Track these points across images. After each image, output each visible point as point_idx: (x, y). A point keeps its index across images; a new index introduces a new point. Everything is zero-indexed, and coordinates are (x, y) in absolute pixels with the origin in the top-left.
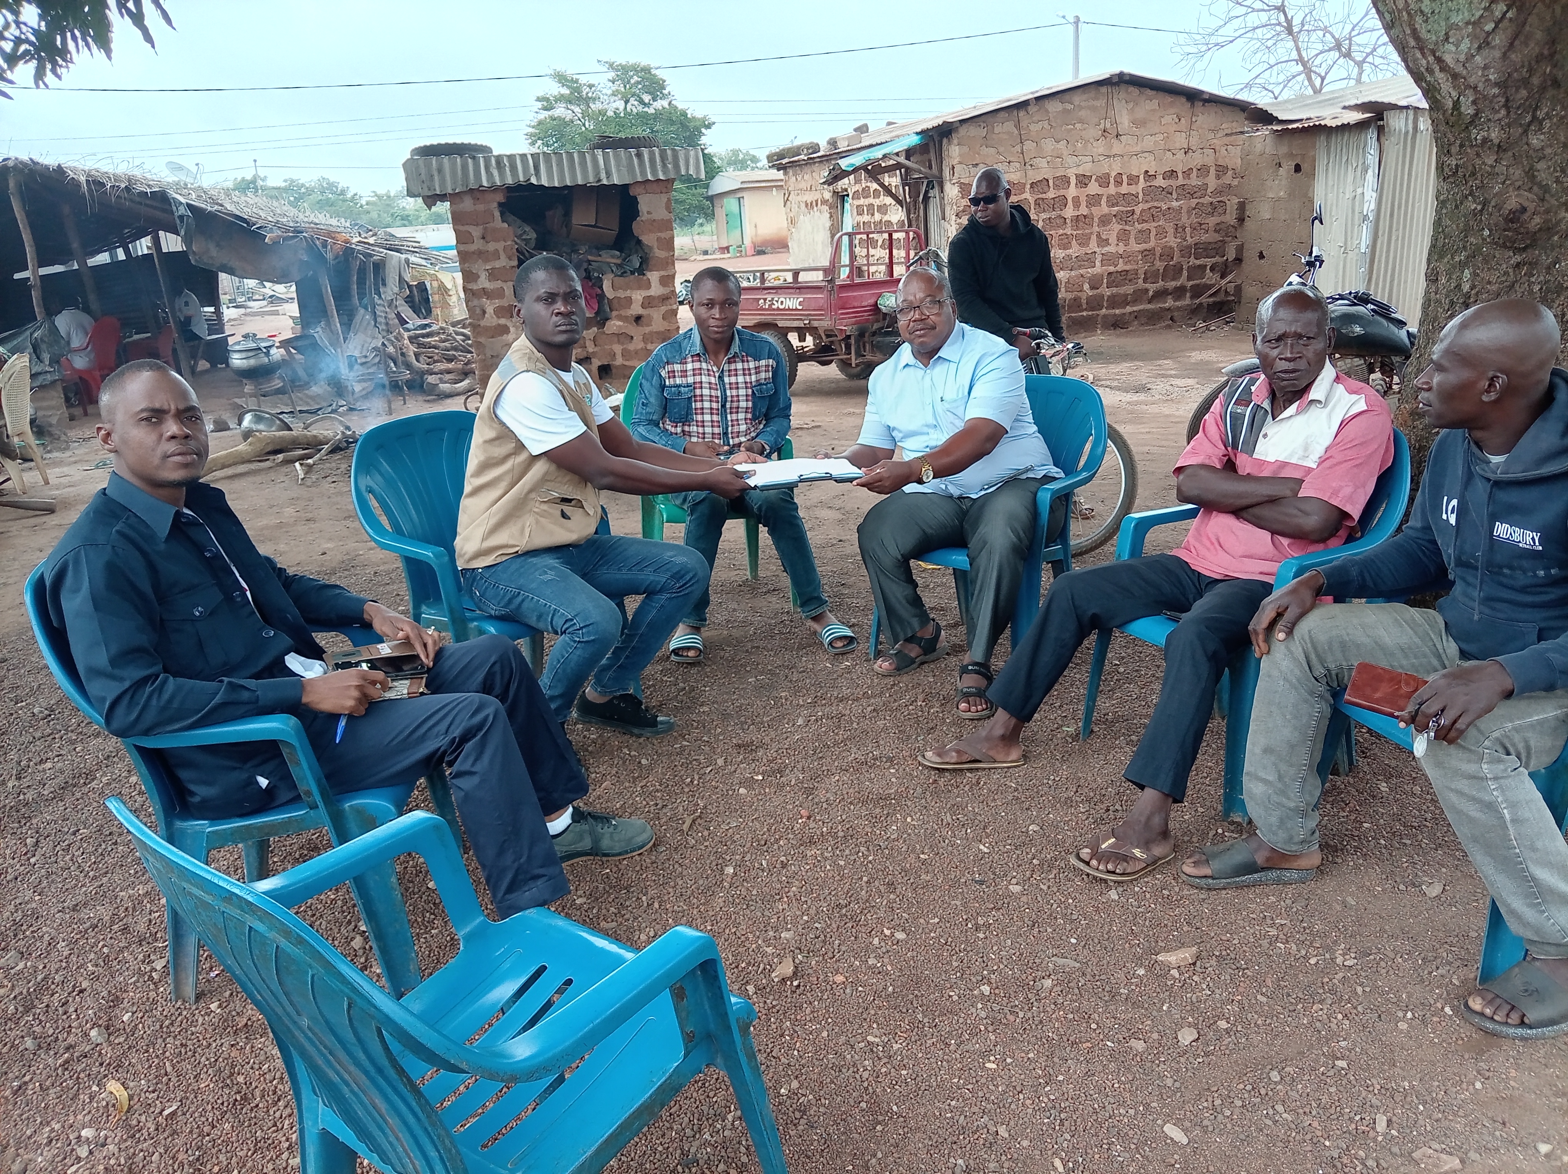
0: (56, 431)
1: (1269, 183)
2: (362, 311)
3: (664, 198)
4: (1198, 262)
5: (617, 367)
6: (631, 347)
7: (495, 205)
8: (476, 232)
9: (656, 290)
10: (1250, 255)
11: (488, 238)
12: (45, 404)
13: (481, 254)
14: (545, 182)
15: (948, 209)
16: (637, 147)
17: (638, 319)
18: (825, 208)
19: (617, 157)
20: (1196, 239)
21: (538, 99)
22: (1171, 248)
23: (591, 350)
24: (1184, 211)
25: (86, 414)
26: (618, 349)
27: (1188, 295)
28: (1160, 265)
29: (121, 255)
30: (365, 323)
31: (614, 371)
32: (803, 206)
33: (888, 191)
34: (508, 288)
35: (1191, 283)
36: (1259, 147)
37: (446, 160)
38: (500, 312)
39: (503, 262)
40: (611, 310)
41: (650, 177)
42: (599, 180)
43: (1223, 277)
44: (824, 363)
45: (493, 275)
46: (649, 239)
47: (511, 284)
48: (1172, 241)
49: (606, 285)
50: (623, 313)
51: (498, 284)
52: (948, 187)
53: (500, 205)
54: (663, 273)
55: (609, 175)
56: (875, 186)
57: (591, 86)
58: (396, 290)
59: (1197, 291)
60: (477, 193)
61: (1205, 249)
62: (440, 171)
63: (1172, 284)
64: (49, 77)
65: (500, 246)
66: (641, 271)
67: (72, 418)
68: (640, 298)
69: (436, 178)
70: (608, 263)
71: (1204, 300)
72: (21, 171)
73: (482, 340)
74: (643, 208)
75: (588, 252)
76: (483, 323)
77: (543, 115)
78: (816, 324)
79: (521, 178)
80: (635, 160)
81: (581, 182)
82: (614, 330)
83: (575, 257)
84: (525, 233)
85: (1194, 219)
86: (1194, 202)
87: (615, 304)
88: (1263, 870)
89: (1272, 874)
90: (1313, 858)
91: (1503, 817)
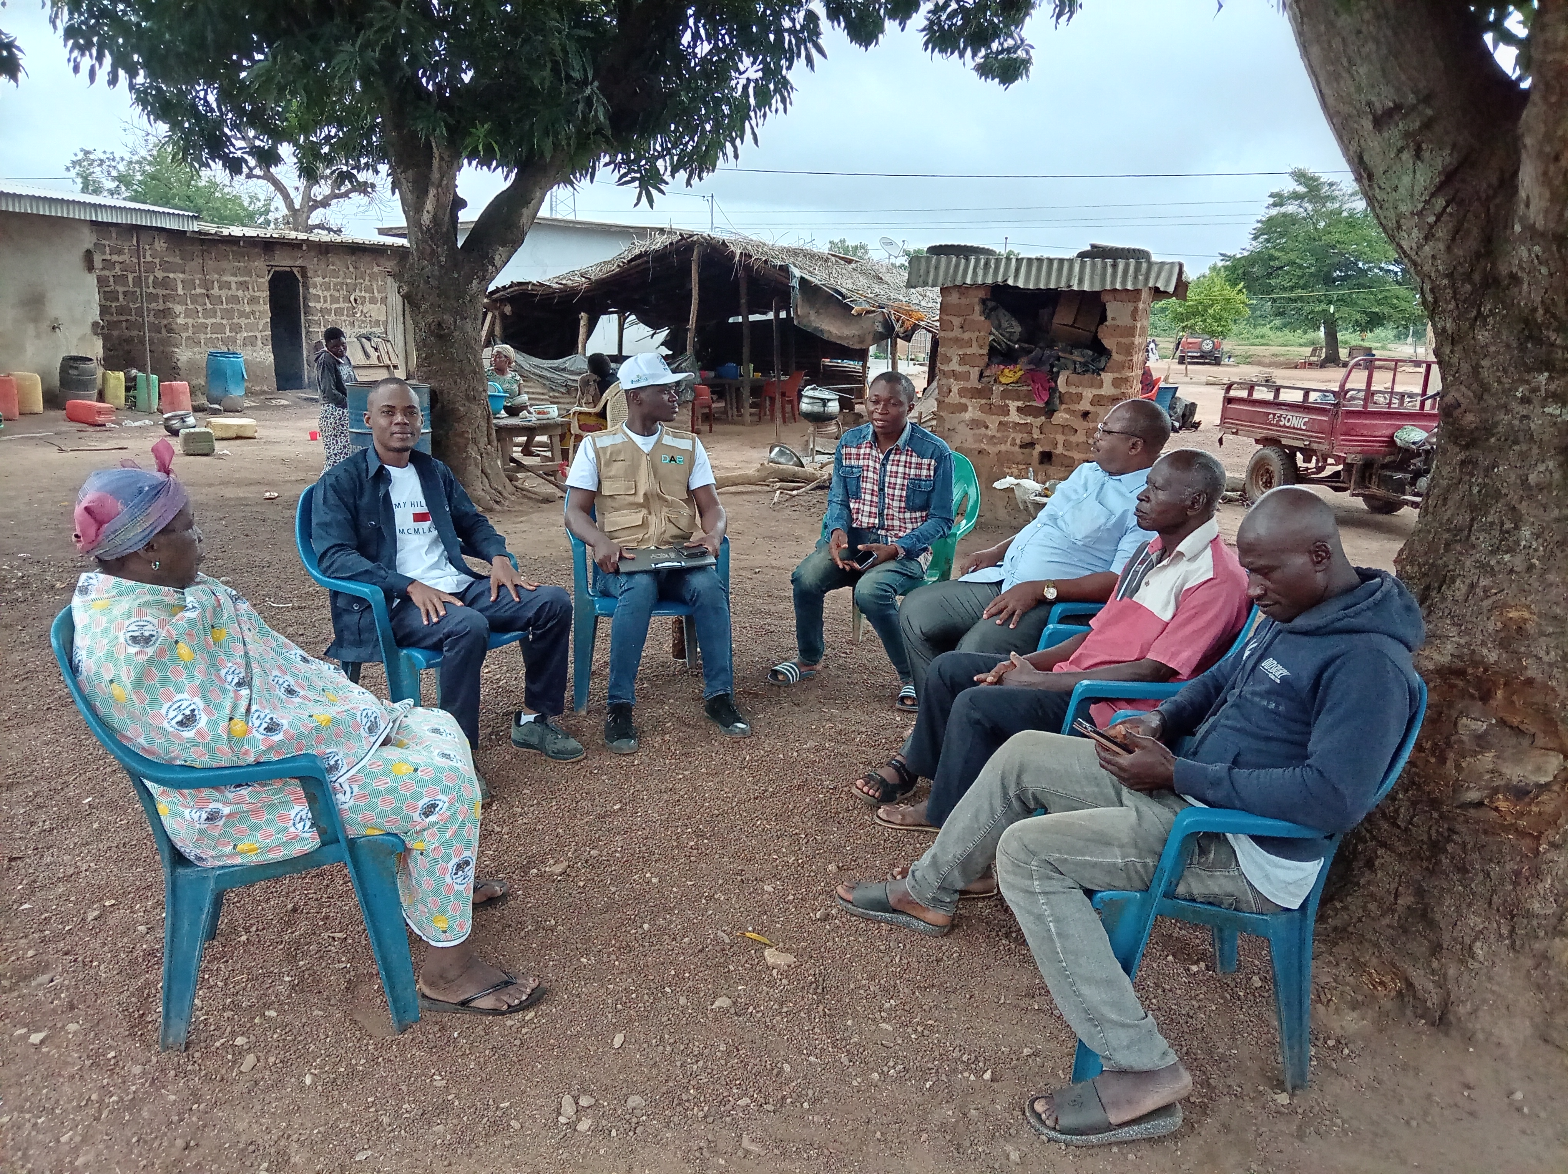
3: (1130, 307)
6: (1073, 439)
7: (977, 300)
8: (957, 321)
9: (1107, 389)
11: (966, 329)
13: (958, 341)
14: (1021, 284)
16: (1115, 259)
17: (1085, 415)
19: (1094, 265)
21: (1272, 195)
23: (1035, 437)
26: (1060, 439)
31: (1054, 458)
34: (975, 373)
37: (943, 258)
38: (962, 392)
39: (974, 349)
40: (1061, 403)
41: (1118, 286)
42: (1070, 286)
44: (1336, 489)
45: (963, 360)
46: (1109, 343)
47: (978, 369)
49: (1061, 380)
50: (1071, 407)
51: (967, 368)
53: (981, 299)
54: (1116, 375)
55: (1081, 281)
60: (962, 289)
62: (937, 268)
65: (974, 335)
66: (1098, 371)
68: (1090, 396)
69: (932, 274)
70: (1075, 362)
74: (1110, 314)
75: (1063, 351)
76: (946, 400)
77: (1274, 211)
78: (1315, 446)
79: (1000, 279)
80: (1109, 270)
81: (1052, 286)
82: (1061, 421)
83: (1047, 352)
84: (1011, 326)
87: (1067, 398)
88: (894, 911)
89: (903, 918)
90: (938, 916)
91: (1049, 930)
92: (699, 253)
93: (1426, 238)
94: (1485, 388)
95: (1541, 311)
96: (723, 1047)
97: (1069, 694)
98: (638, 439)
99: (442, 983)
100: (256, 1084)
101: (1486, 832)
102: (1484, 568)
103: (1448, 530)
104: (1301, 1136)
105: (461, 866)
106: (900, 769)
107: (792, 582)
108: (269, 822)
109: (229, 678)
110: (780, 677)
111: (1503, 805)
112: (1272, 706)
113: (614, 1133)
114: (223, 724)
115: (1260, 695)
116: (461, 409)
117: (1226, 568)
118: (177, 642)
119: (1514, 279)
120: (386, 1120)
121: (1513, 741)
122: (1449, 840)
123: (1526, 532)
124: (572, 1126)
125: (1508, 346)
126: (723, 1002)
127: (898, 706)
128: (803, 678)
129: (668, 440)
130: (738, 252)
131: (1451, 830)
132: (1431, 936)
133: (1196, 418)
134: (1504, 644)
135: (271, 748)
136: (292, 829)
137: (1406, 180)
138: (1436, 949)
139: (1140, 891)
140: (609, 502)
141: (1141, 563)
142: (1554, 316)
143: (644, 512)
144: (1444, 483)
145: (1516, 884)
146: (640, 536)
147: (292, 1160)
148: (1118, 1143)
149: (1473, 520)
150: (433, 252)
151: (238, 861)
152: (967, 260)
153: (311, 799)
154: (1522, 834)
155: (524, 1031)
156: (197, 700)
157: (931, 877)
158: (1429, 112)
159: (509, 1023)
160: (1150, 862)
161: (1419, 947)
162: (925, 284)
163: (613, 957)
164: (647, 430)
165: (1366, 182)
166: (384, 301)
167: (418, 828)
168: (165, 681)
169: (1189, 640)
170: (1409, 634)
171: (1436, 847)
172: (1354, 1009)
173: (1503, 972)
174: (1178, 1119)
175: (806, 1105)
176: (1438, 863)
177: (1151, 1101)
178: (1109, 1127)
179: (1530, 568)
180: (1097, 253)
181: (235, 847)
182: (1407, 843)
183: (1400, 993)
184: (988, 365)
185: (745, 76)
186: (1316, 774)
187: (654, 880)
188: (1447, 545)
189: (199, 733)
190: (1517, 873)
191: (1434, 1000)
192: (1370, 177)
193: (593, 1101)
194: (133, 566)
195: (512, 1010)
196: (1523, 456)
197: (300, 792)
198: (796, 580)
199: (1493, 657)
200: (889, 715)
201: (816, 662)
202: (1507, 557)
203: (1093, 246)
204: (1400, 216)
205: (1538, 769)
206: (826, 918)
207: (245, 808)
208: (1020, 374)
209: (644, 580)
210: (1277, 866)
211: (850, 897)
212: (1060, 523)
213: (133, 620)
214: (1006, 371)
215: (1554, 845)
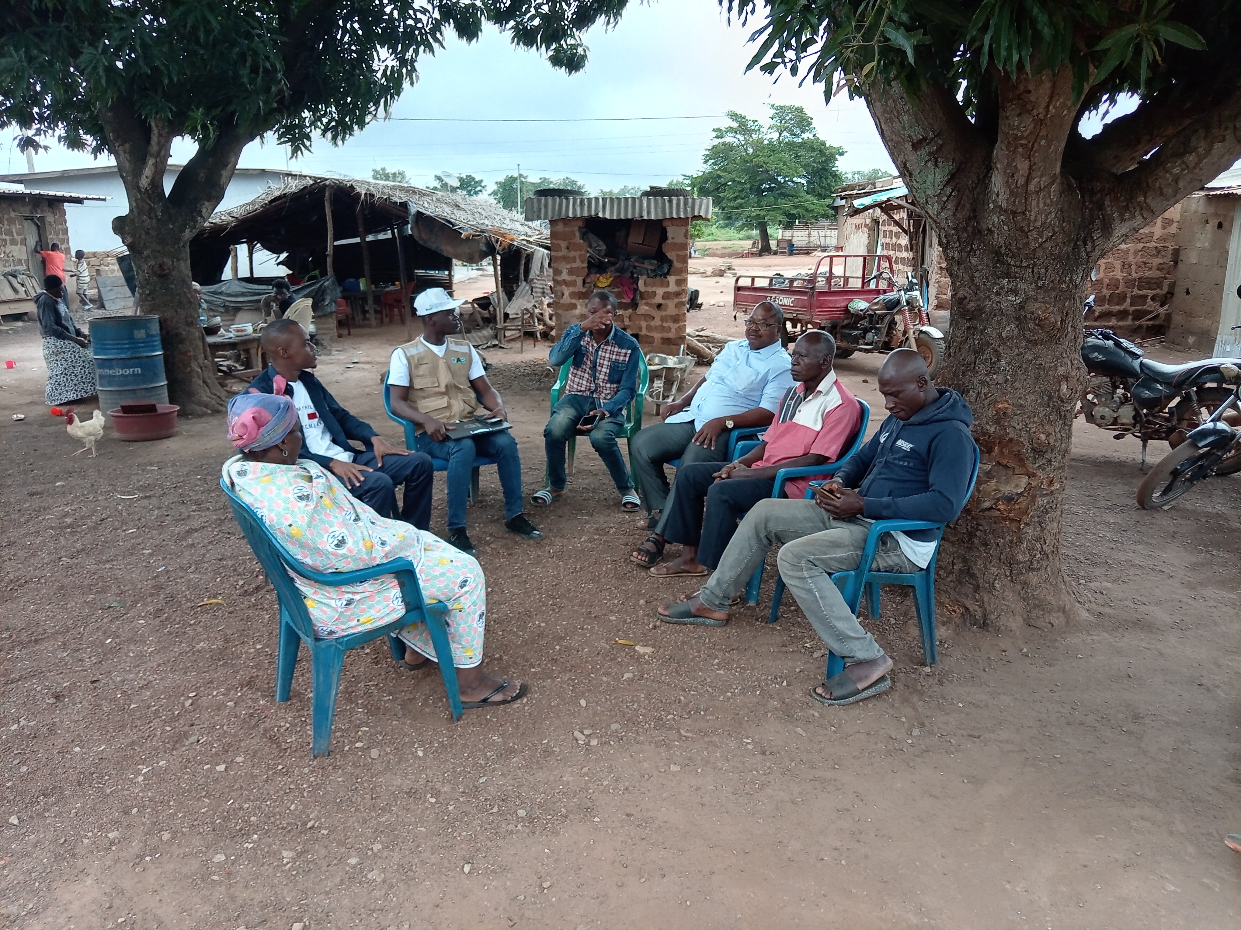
1: (1198, 235)
2: (524, 283)
3: (683, 229)
4: (1141, 293)
5: (643, 336)
6: (653, 324)
7: (577, 228)
8: (563, 244)
9: (672, 288)
10: (1179, 291)
11: (571, 249)
13: (565, 259)
14: (608, 216)
16: (670, 196)
17: (659, 306)
19: (656, 202)
20: (1140, 274)
22: (1117, 280)
23: (626, 323)
24: (1131, 252)
25: (349, 334)
26: (644, 324)
27: (1130, 317)
28: (1106, 292)
30: (525, 291)
33: (898, 224)
34: (579, 281)
35: (1133, 308)
36: (1194, 206)
37: (550, 199)
38: (573, 295)
39: (577, 264)
40: (642, 299)
41: (675, 216)
42: (643, 217)
43: (1162, 306)
45: (571, 272)
46: (671, 255)
47: (582, 278)
48: (1119, 274)
49: (641, 283)
50: (649, 301)
51: (573, 278)
53: (580, 228)
54: (678, 277)
55: (649, 213)
57: (755, 121)
58: (538, 273)
59: (1138, 315)
60: (566, 221)
61: (1148, 283)
62: (546, 206)
63: (1117, 308)
65: (576, 254)
66: (664, 275)
67: (340, 336)
68: (662, 293)
69: (543, 211)
70: (647, 269)
71: (1143, 322)
72: (332, 187)
73: (559, 312)
74: (670, 235)
75: (637, 261)
76: (561, 301)
77: (716, 142)
78: (800, 317)
79: (593, 213)
80: (667, 204)
81: (630, 217)
82: (643, 312)
83: (627, 263)
84: (599, 245)
85: (1139, 259)
86: (1140, 246)
87: (646, 295)
88: (695, 616)
89: (700, 620)
90: (721, 615)
91: (815, 596)
92: (330, 195)
93: (942, 208)
94: (978, 288)
95: (1004, 248)
96: (643, 696)
97: (773, 479)
98: (434, 348)
99: (469, 691)
100: (389, 762)
101: (995, 523)
102: (984, 383)
103: (963, 365)
104: (941, 683)
105: (481, 616)
106: (656, 542)
107: (545, 436)
108: (379, 602)
109: (348, 517)
110: (540, 501)
111: (1002, 507)
112: (906, 464)
113: (612, 743)
114: (361, 543)
115: (899, 459)
116: (184, 333)
117: (848, 397)
118: (321, 497)
119: (989, 230)
120: (482, 762)
121: (1004, 473)
122: (977, 530)
123: (1003, 362)
124: (587, 744)
125: (987, 265)
126: (627, 676)
127: (623, 508)
128: (555, 499)
129: (453, 347)
130: (363, 192)
131: (978, 524)
132: (974, 582)
133: (699, 301)
134: (998, 422)
135: (386, 556)
136: (392, 605)
137: (930, 178)
138: (977, 588)
139: (854, 570)
140: (420, 394)
141: (792, 399)
142: (1010, 250)
143: (446, 398)
144: (958, 340)
145: (1011, 547)
146: (448, 414)
147: (442, 791)
148: (861, 700)
149: (976, 358)
150: (151, 209)
151: (360, 629)
152: (567, 199)
153: (402, 585)
154: (1012, 520)
155: (527, 708)
156: (344, 530)
157: (718, 592)
158: (940, 142)
159: (516, 706)
160: (859, 553)
161: (968, 589)
162: (539, 218)
163: (549, 665)
164: (439, 342)
165: (908, 178)
166: (24, 242)
167: (457, 596)
168: (322, 521)
169: (833, 440)
170: (967, 419)
171: (971, 535)
172: (944, 625)
173: (1009, 594)
174: (888, 683)
175: (702, 713)
176: (973, 543)
177: (875, 676)
178: (858, 692)
179: (1006, 381)
180: (655, 192)
181: (358, 621)
182: (956, 535)
183: (962, 614)
184: (588, 275)
185: (384, 64)
186: (938, 494)
187: (543, 625)
188: (963, 372)
189: (350, 551)
190: (1011, 542)
191: (979, 614)
192: (911, 175)
193: (591, 731)
194: (271, 454)
195: (514, 699)
196: (999, 322)
197: (396, 582)
198: (547, 434)
199: (992, 430)
200: (621, 515)
201: (562, 488)
202: (995, 376)
203: (651, 188)
204: (928, 197)
205: (1017, 486)
206: (655, 627)
207: (367, 594)
208: (611, 279)
209: (469, 443)
210: (918, 546)
211: (667, 613)
212: (726, 381)
213: (294, 486)
214: (601, 278)
215: (1027, 524)
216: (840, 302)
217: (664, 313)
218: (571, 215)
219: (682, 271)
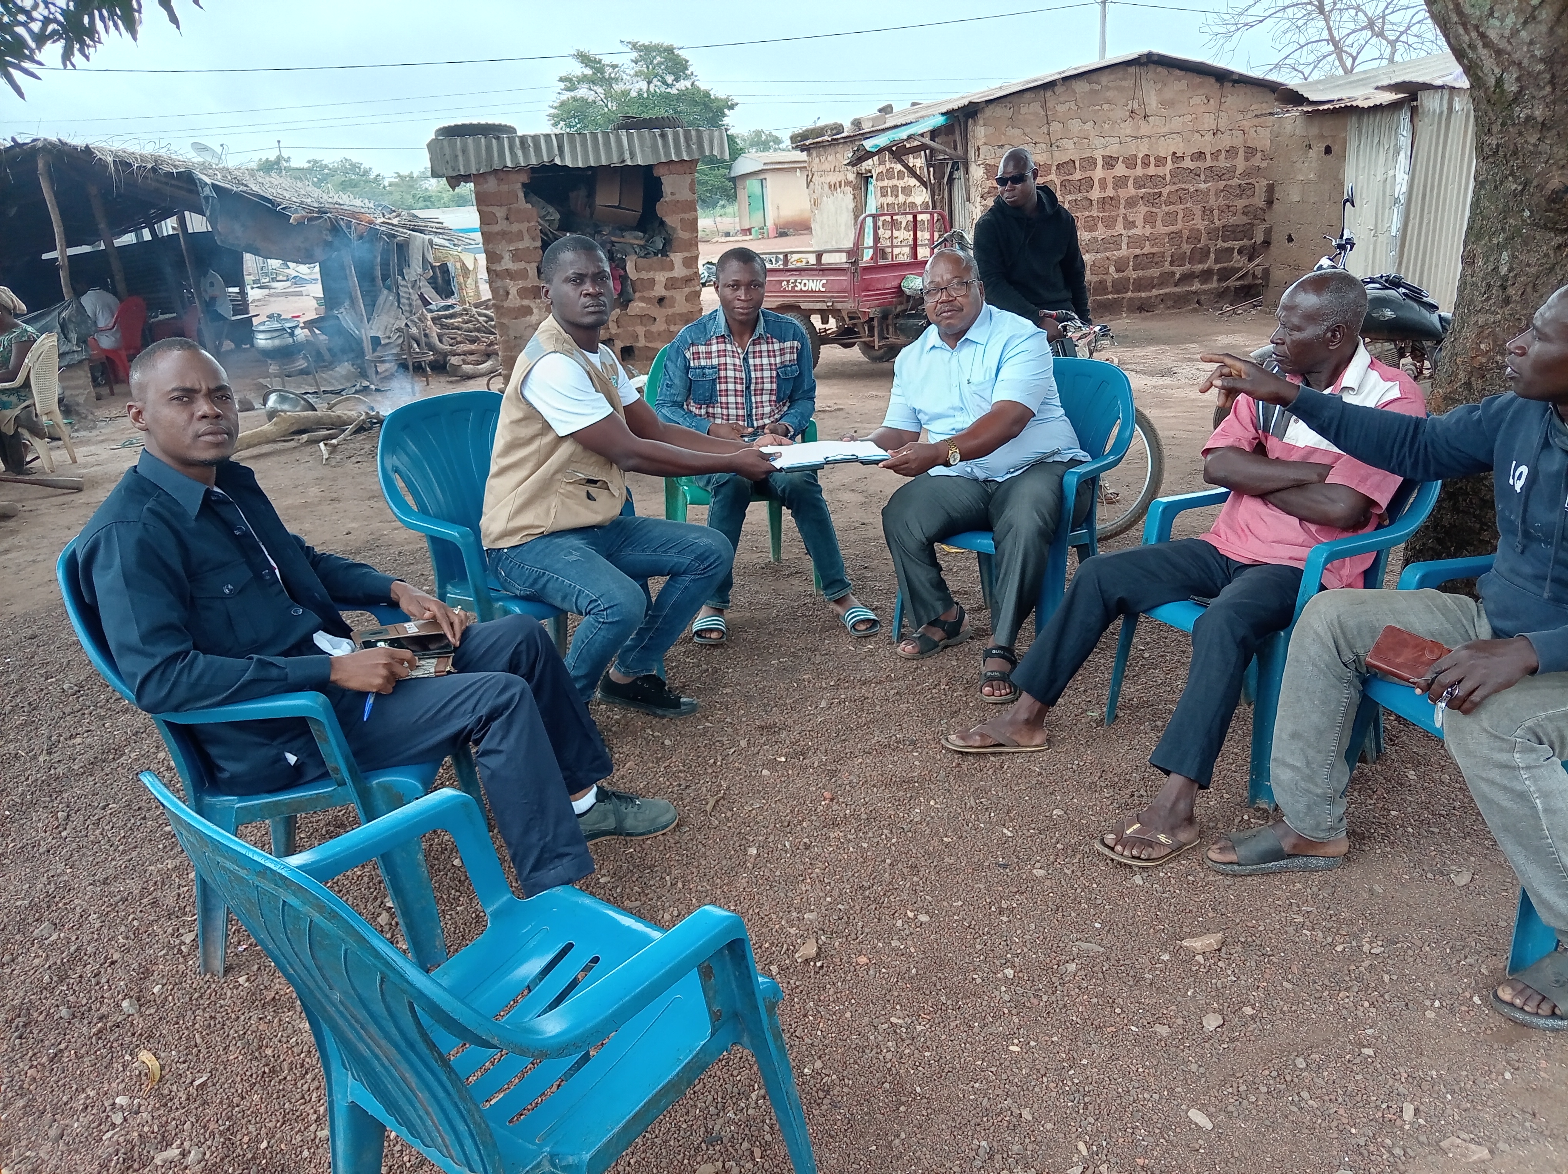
0: (83, 410)
1: (1298, 165)
2: (386, 292)
3: (688, 179)
4: (1226, 245)
5: (639, 349)
6: (654, 328)
7: (519, 185)
8: (500, 212)
9: (679, 271)
10: (1279, 238)
11: (512, 219)
12: (73, 383)
13: (504, 235)
14: (569, 163)
15: (973, 190)
16: (661, 128)
17: (661, 300)
18: (849, 189)
19: (641, 138)
20: (1224, 221)
22: (1198, 230)
23: (613, 332)
24: (1212, 193)
25: (112, 393)
26: (640, 330)
27: (1215, 278)
28: (1187, 248)
29: (147, 235)
30: (388, 304)
31: (636, 352)
32: (826, 187)
33: (912, 172)
35: (1218, 266)
36: (1289, 128)
37: (470, 140)
38: (523, 293)
39: (526, 243)
40: (634, 292)
41: (674, 158)
42: (623, 161)
43: (1251, 260)
45: (516, 256)
46: (672, 220)
47: (534, 265)
48: (1200, 224)
49: (630, 267)
50: (646, 294)
51: (522, 265)
52: (973, 168)
53: (524, 185)
54: (686, 254)
55: (632, 155)
56: (899, 167)
57: (614, 67)
58: (420, 271)
59: (1225, 274)
60: (501, 173)
61: (1233, 232)
62: (464, 151)
63: (1200, 267)
64: (77, 58)
65: (524, 226)
66: (664, 252)
67: (99, 397)
68: (663, 280)
69: (461, 159)
70: (632, 245)
71: (1232, 283)
72: (50, 152)
73: (505, 321)
74: (667, 188)
75: (612, 233)
76: (506, 304)
79: (545, 159)
80: (659, 141)
81: (604, 162)
82: (637, 311)
84: (549, 214)
85: (1222, 202)
86: (1222, 184)
87: (638, 285)
88: (1289, 856)
89: (1299, 861)
90: (1340, 846)
91: (1535, 807)
130: (110, 160)
152: (497, 139)
216: (889, 280)
217: (670, 311)
218: (509, 164)
219: (691, 245)
